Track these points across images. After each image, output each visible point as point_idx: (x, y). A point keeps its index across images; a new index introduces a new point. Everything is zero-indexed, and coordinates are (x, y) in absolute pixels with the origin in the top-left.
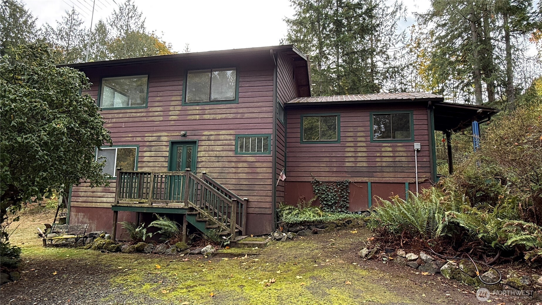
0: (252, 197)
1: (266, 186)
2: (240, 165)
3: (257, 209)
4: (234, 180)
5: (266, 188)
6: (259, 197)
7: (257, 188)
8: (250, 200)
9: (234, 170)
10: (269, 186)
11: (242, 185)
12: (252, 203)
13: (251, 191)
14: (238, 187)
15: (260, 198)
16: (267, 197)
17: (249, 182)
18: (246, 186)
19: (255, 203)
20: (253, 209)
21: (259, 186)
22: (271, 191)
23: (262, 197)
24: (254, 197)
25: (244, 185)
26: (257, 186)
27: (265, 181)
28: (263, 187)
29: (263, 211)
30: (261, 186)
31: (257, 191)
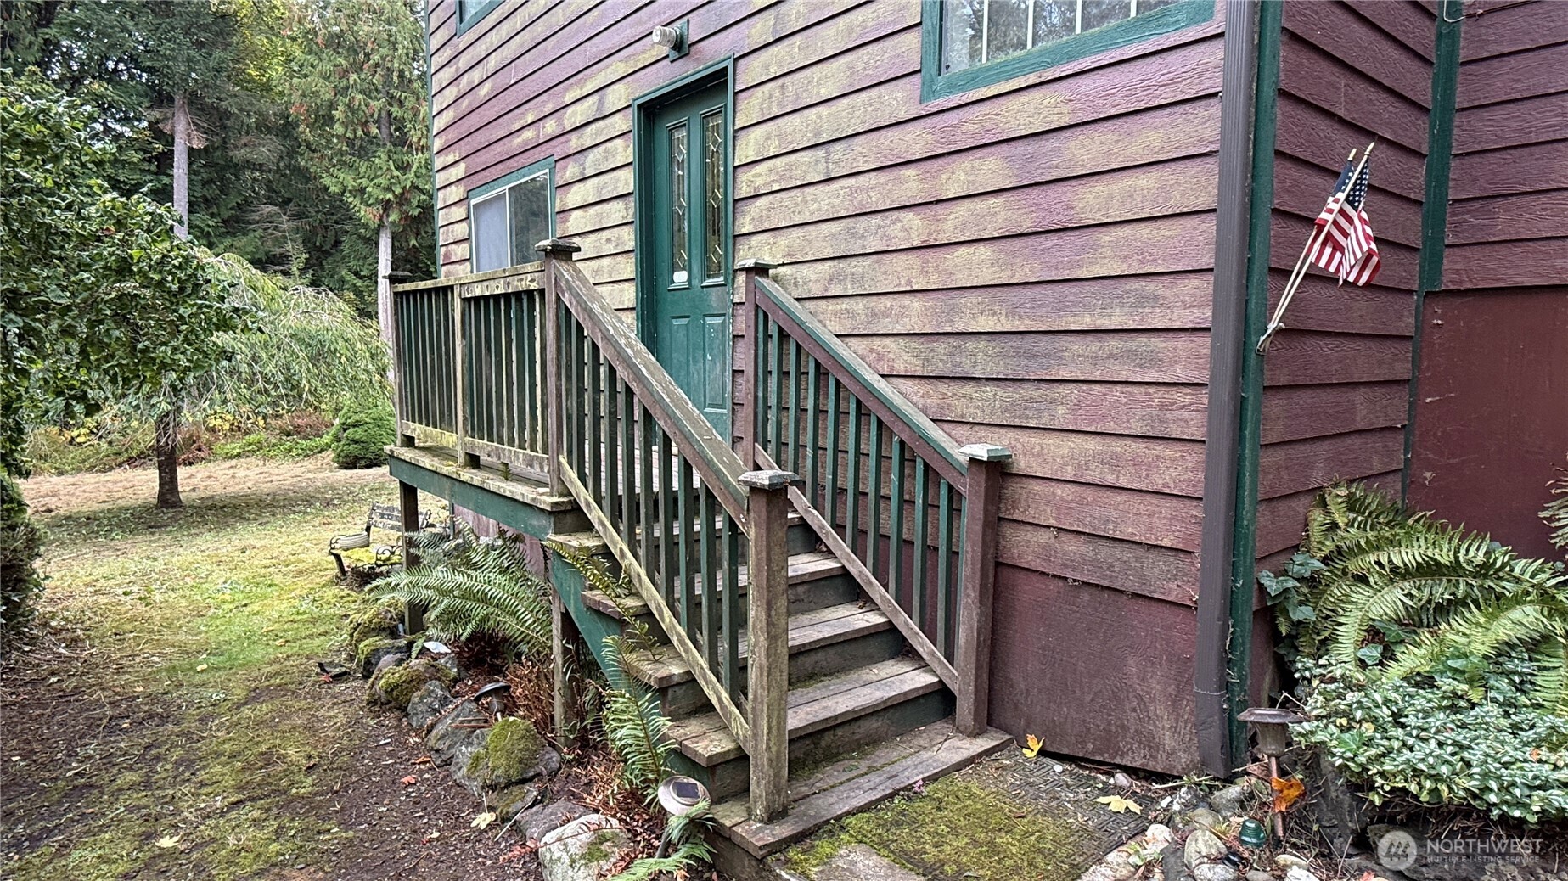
0: (1034, 439)
1: (1158, 343)
2: (957, 177)
3: (1073, 547)
4: (916, 303)
5: (1154, 360)
6: (1093, 444)
7: (1077, 359)
8: (1022, 464)
9: (913, 227)
10: (1181, 341)
11: (971, 344)
12: (1036, 487)
13: (1028, 390)
14: (940, 357)
15: (1098, 457)
16: (1158, 449)
17: (1013, 312)
18: (995, 346)
19: (1060, 491)
20: (1044, 537)
21: (1094, 345)
22: (1203, 396)
23: (1117, 446)
24: (1050, 440)
25: (982, 343)
26: (1076, 346)
27: (1143, 300)
28: (1131, 355)
29: (1123, 569)
30: (1114, 342)
31: (1074, 392)
